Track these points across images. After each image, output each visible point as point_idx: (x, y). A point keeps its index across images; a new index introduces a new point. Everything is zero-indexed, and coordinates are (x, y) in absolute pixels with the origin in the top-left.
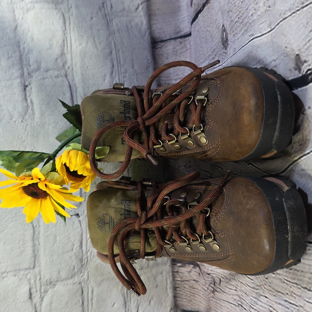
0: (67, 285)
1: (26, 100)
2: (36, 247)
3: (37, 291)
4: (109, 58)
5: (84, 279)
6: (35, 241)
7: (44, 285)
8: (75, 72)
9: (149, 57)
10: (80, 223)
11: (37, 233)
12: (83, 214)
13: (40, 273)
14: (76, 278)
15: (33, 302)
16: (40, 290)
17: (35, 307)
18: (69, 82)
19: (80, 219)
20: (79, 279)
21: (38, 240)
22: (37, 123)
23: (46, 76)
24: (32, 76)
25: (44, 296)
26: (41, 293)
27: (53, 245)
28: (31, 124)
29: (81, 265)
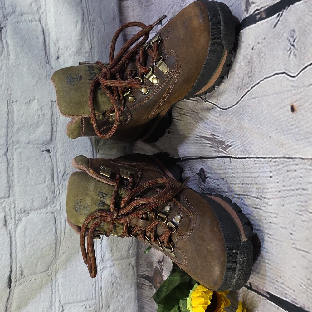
0: (40, 214)
1: (2, 41)
2: (11, 177)
3: (11, 218)
4: (80, 6)
5: (57, 209)
6: (9, 173)
7: (18, 213)
8: (48, 17)
9: (116, 10)
10: (51, 158)
11: (11, 165)
12: (53, 150)
13: (14, 202)
14: (49, 208)
15: (8, 229)
16: (15, 218)
17: (10, 233)
18: (42, 27)
19: (50, 154)
20: (52, 209)
21: (12, 172)
22: (12, 63)
23: (20, 20)
24: (7, 19)
25: (18, 223)
26: (15, 220)
27: (27, 177)
28: (6, 65)
29: (54, 196)
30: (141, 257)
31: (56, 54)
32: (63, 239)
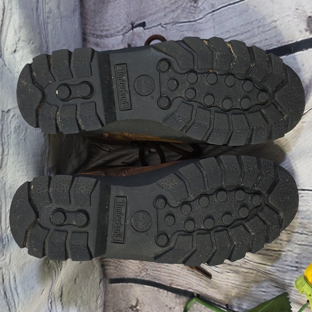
29: (3, 245)
30: (109, 306)
31: (13, 45)
32: (18, 303)
